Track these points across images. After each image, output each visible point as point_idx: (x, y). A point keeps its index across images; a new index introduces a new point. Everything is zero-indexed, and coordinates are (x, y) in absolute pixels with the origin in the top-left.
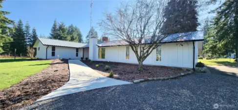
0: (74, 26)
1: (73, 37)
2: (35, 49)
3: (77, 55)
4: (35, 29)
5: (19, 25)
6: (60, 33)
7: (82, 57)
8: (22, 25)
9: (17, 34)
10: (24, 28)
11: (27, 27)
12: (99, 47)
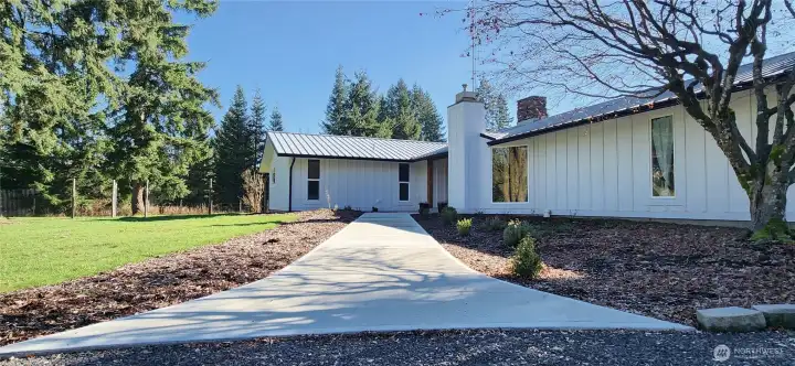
0: (410, 88)
1: (402, 126)
2: (266, 176)
3: (404, 194)
4: (280, 112)
5: (238, 105)
6: (354, 114)
7: (425, 200)
8: (244, 103)
9: (230, 138)
10: (249, 113)
11: (257, 110)
12: (493, 142)
